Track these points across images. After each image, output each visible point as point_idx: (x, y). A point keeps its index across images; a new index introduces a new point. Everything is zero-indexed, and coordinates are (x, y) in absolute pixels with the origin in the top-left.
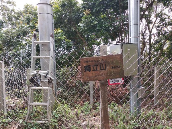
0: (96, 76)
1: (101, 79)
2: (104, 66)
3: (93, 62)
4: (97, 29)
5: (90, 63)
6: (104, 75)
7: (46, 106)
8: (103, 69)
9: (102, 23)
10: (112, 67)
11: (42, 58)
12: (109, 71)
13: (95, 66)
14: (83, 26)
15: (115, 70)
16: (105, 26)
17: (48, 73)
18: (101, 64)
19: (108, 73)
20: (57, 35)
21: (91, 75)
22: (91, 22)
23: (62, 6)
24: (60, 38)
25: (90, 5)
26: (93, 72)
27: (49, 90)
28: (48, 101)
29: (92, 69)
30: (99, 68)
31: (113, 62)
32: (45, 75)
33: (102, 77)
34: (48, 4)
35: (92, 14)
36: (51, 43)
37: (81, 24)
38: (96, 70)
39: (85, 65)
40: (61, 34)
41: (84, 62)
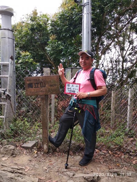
0: (37, 92)
1: (41, 94)
2: (44, 84)
3: (35, 81)
4: (62, 53)
5: (32, 82)
6: (44, 91)
7: (3, 118)
8: (43, 87)
9: (68, 48)
10: (50, 85)
11: (2, 77)
12: (48, 88)
13: (36, 84)
14: (50, 50)
15: (52, 88)
16: (70, 51)
17: (6, 90)
18: (41, 82)
19: (46, 90)
20: (25, 57)
21: (33, 91)
22: (58, 47)
23: (31, 29)
24: (27, 60)
25: (58, 31)
26: (35, 88)
27: (6, 105)
28: (5, 115)
29: (34, 86)
30: (39, 86)
31: (51, 81)
32: (3, 92)
33: (42, 93)
34: (9, 30)
35: (59, 39)
36: (10, 64)
37: (48, 49)
38: (37, 87)
39: (28, 83)
40: (29, 56)
41: (28, 81)
